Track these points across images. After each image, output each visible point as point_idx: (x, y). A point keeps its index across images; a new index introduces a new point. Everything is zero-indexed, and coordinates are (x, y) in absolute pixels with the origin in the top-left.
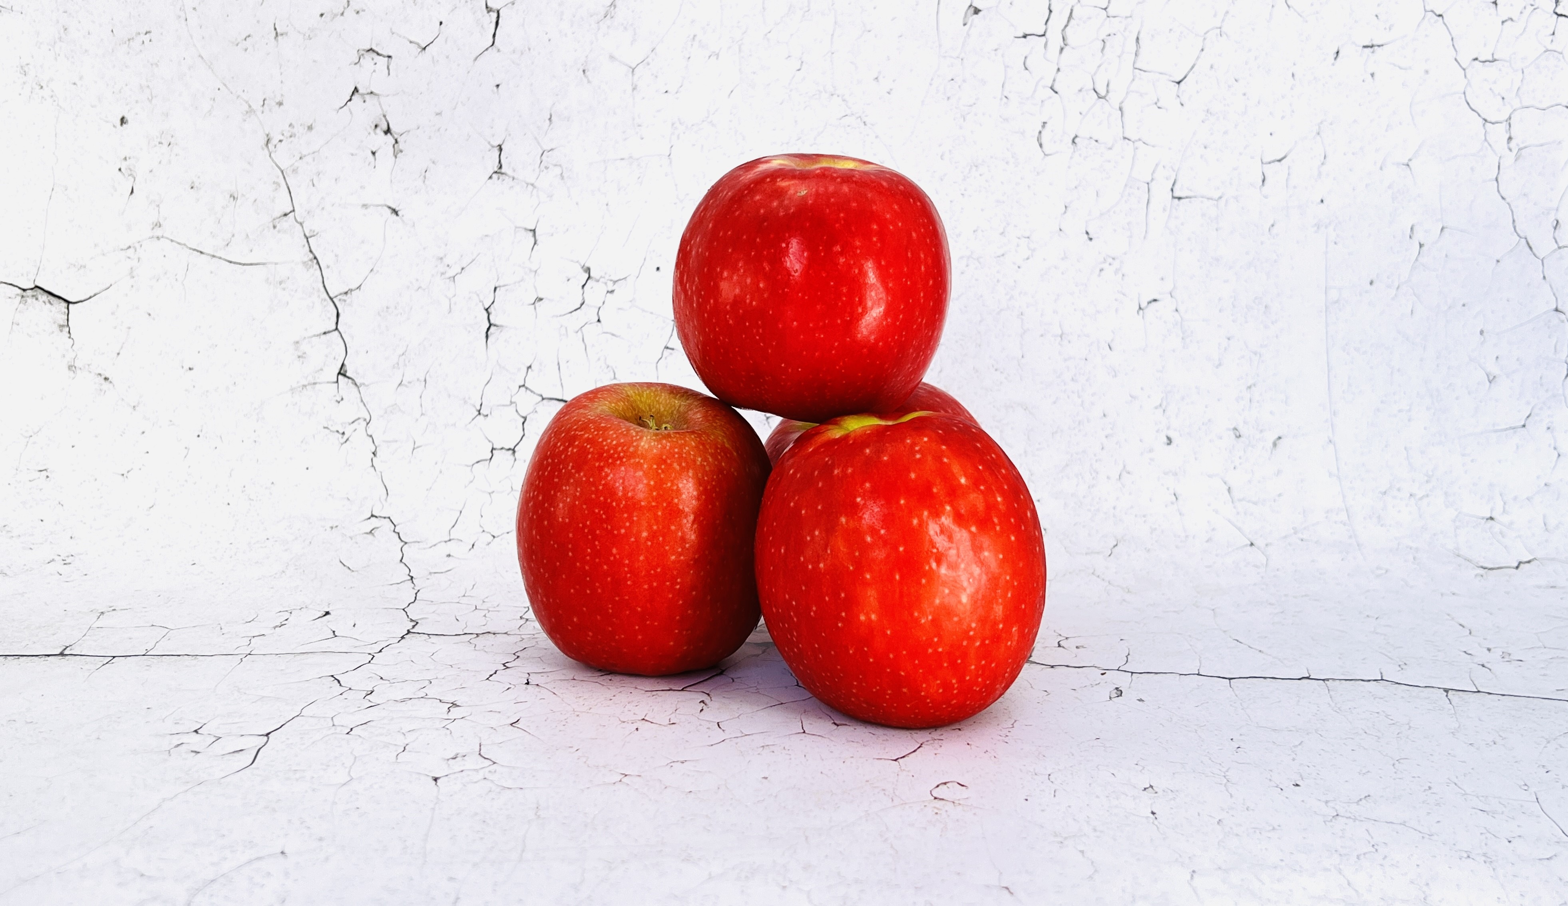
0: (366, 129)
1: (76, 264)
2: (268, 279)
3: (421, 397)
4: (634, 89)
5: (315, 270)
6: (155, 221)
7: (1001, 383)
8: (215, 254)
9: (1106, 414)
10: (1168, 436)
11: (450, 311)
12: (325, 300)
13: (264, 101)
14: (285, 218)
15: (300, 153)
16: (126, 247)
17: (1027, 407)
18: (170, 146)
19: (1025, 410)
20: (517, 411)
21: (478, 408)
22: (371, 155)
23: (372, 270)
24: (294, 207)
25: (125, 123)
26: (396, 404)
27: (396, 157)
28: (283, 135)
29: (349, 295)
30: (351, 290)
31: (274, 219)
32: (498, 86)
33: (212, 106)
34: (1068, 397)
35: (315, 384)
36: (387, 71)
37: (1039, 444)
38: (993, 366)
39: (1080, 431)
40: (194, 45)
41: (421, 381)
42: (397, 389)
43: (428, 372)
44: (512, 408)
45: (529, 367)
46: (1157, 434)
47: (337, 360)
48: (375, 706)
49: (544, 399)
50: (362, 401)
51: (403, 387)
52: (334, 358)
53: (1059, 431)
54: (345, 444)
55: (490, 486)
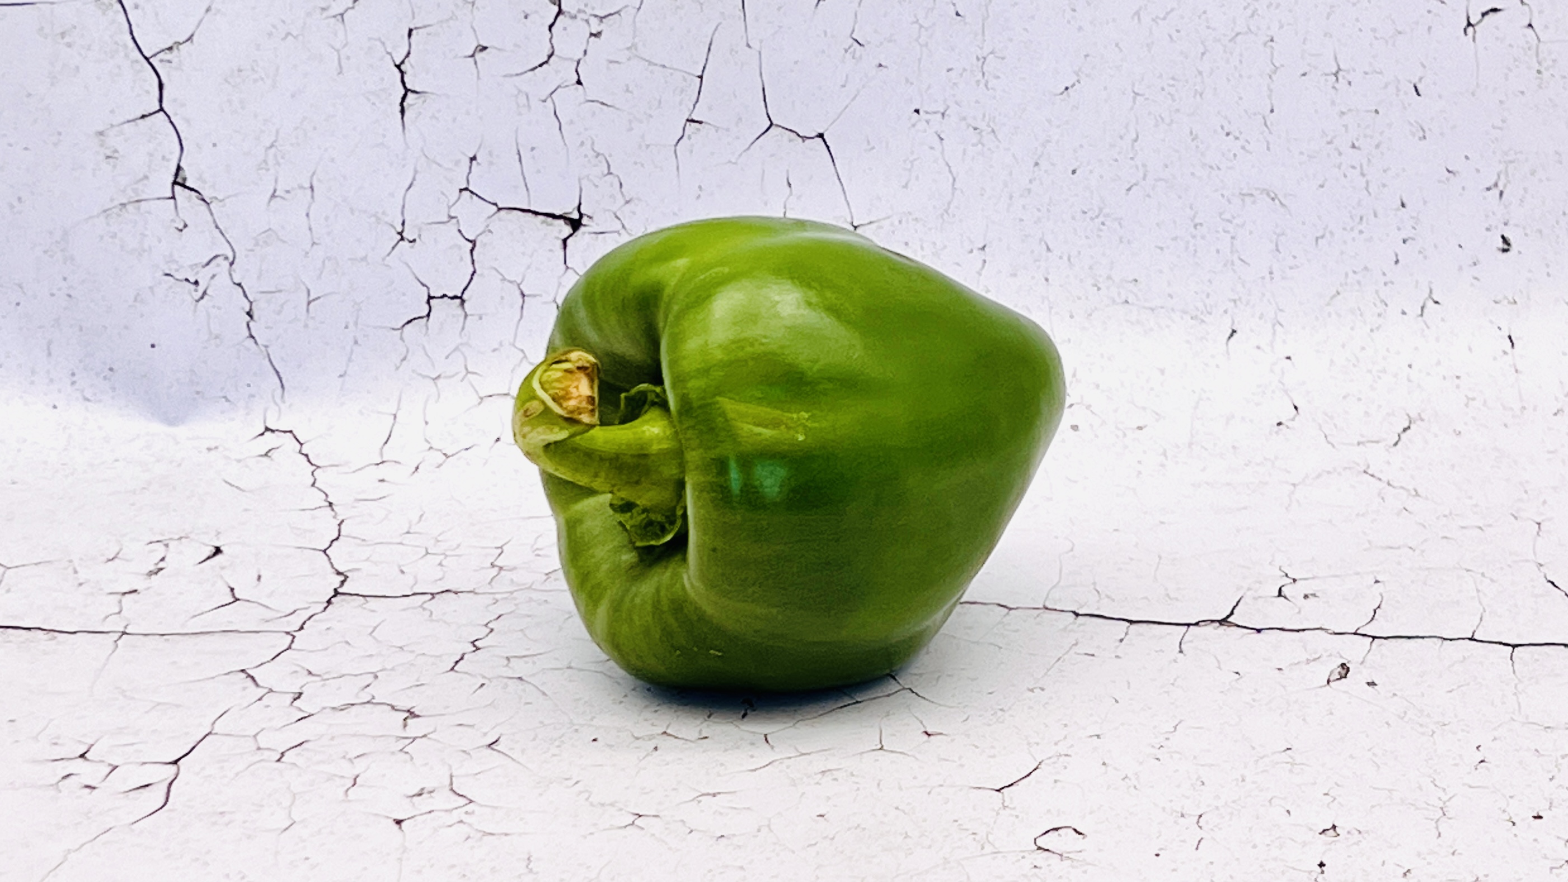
2: (41, 27)
3: (307, 215)
7: (1235, 155)
9: (1405, 201)
10: (1506, 235)
12: (138, 62)
17: (1276, 195)
19: (1273, 199)
20: (460, 231)
21: (400, 230)
26: (270, 229)
29: (174, 52)
30: (178, 44)
34: (1345, 176)
35: (139, 201)
37: (1295, 257)
38: (1222, 127)
39: (1361, 232)
41: (305, 188)
42: (269, 202)
43: (314, 173)
44: (452, 227)
45: (473, 159)
46: (1489, 233)
47: (168, 160)
48: (309, 716)
49: (500, 209)
50: (217, 227)
51: (278, 199)
52: (164, 158)
53: (1328, 235)
54: (202, 302)
55: (433, 365)
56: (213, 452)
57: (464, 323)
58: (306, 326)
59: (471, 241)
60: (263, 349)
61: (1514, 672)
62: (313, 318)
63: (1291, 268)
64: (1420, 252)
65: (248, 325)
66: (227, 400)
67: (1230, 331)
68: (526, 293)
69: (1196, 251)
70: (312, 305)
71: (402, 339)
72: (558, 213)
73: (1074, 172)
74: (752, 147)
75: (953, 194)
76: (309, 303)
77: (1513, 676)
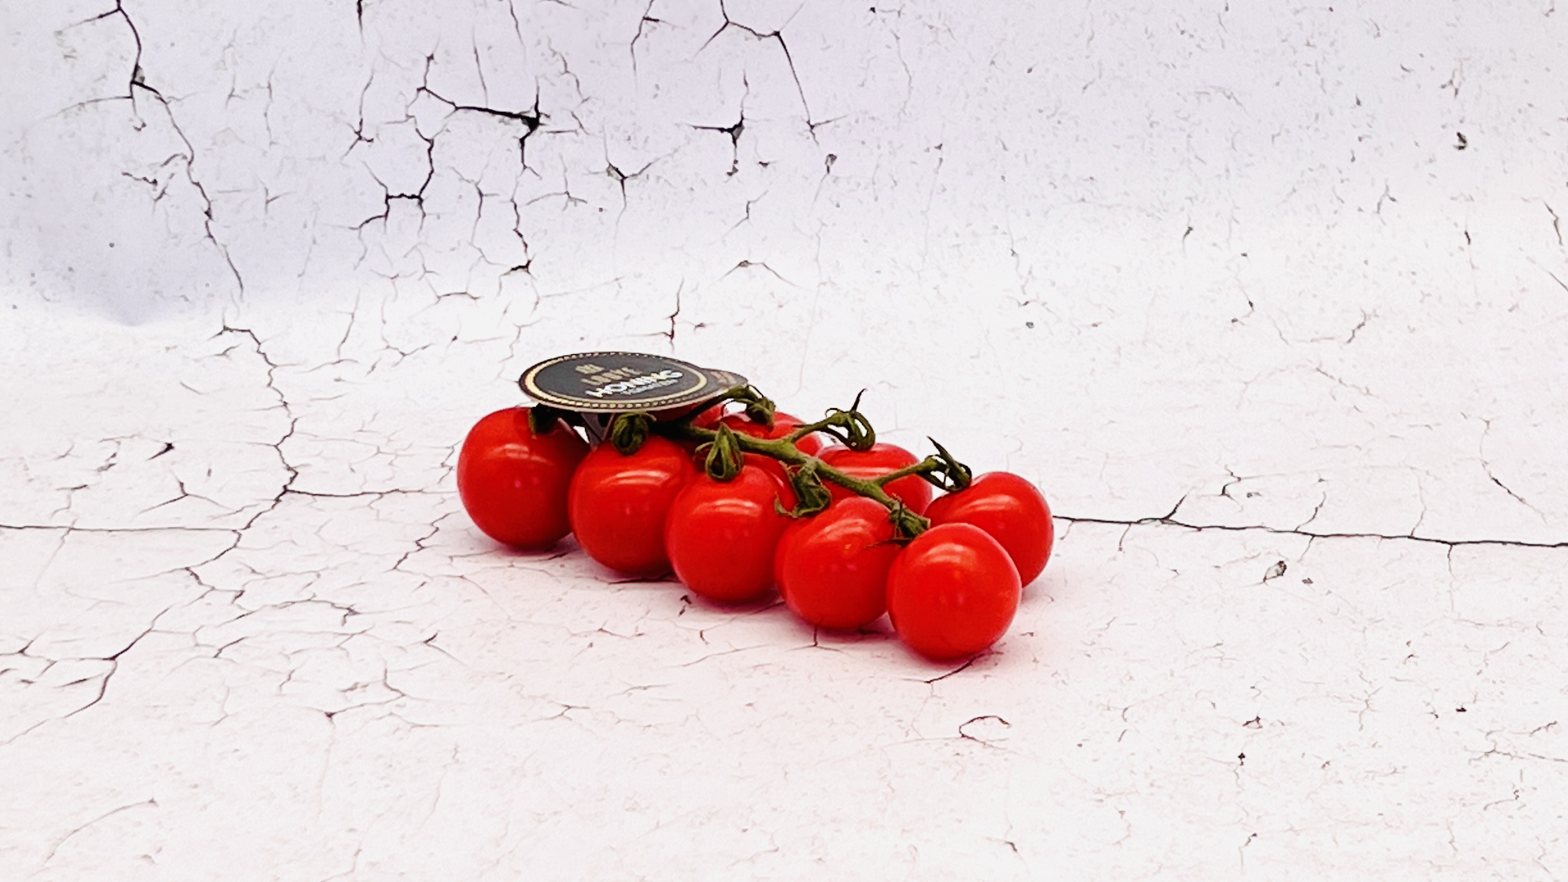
3: (266, 115)
9: (1360, 99)
10: (1462, 133)
17: (1232, 93)
19: (1229, 98)
20: (417, 130)
21: (357, 129)
26: (228, 128)
35: (97, 100)
37: (1250, 155)
38: (1177, 26)
41: (262, 88)
42: (227, 103)
43: (272, 72)
44: (409, 127)
45: (431, 58)
46: (1443, 131)
47: (126, 60)
48: (247, 614)
49: (457, 108)
50: (175, 126)
51: (236, 98)
52: (122, 58)
53: (1283, 133)
54: (160, 201)
55: (392, 265)
56: (170, 351)
57: (422, 222)
58: (265, 225)
59: (426, 140)
60: (222, 248)
61: (1450, 569)
62: (272, 218)
63: (1248, 165)
64: (1376, 149)
65: (207, 224)
66: (186, 299)
67: (1186, 229)
68: (484, 193)
69: (1152, 149)
70: (271, 204)
71: (359, 237)
72: (515, 112)
73: (1030, 71)
74: (709, 46)
75: (910, 93)
76: (268, 202)
77: (1449, 573)
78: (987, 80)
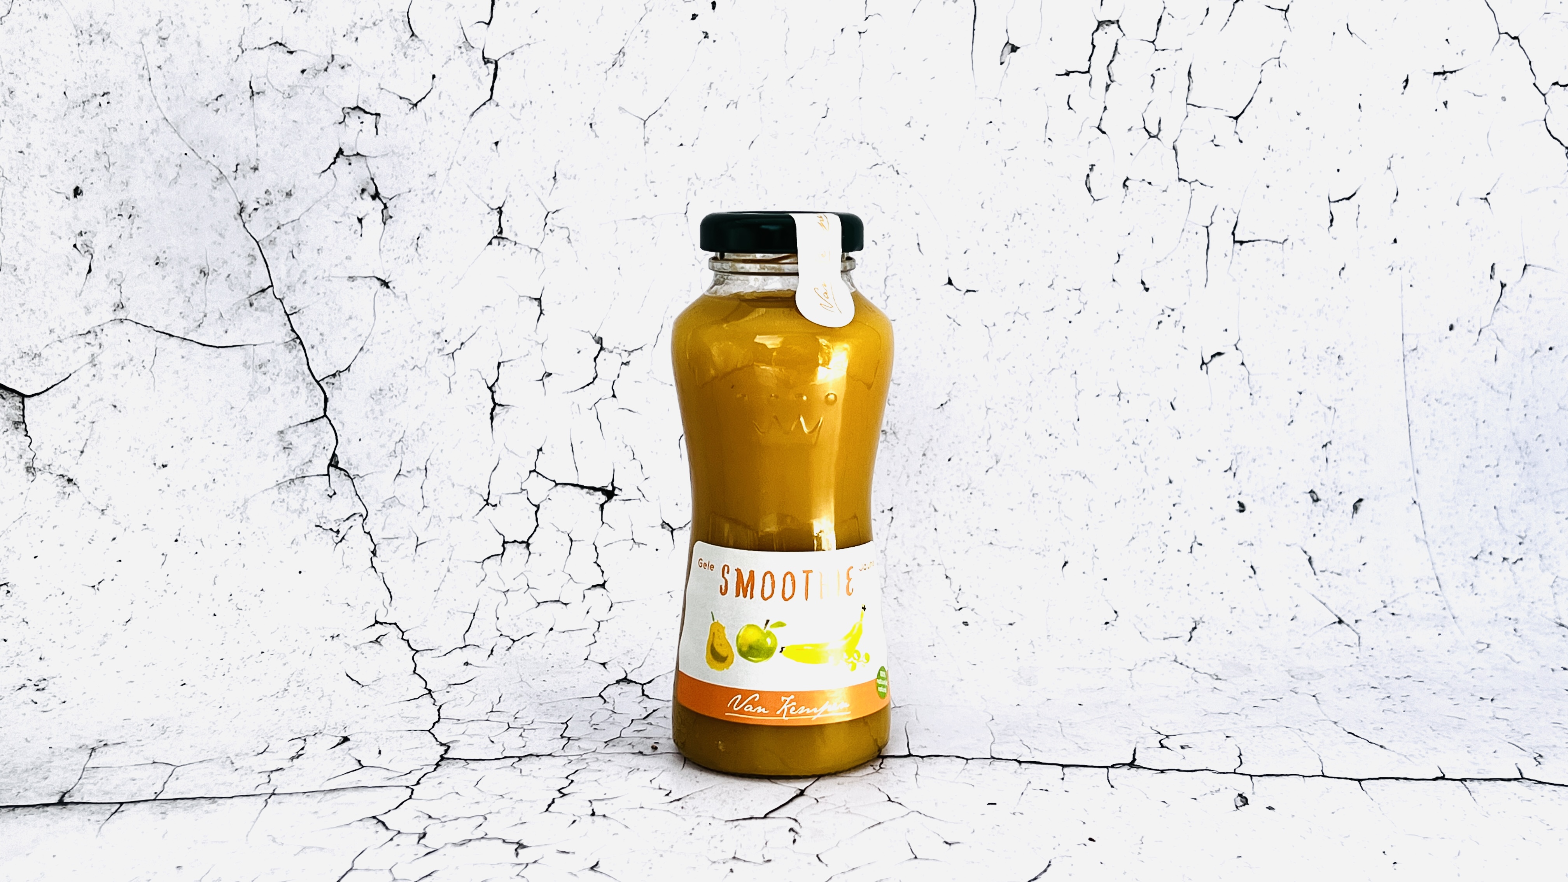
0: (352, 193)
1: (30, 353)
2: (246, 362)
3: (422, 488)
4: (646, 143)
5: (300, 350)
6: (118, 301)
7: (1055, 449)
8: (186, 337)
9: (1172, 479)
10: (1241, 501)
11: (450, 392)
12: (311, 384)
13: (237, 165)
14: (263, 295)
15: (278, 221)
16: (85, 332)
17: (1086, 475)
18: (132, 218)
19: (1084, 478)
20: (528, 499)
21: (486, 497)
22: (357, 220)
23: (362, 349)
24: (272, 283)
25: (79, 194)
26: (395, 496)
27: (385, 224)
28: (258, 202)
29: (337, 377)
30: (340, 372)
31: (251, 296)
32: (497, 143)
33: (178, 174)
34: (1130, 463)
35: (304, 477)
36: (375, 130)
37: (1102, 515)
38: (1046, 431)
39: (1145, 499)
40: (158, 107)
41: (421, 470)
42: (395, 480)
43: (427, 460)
44: (523, 496)
45: (541, 450)
46: (1228, 500)
47: (326, 450)
49: (557, 485)
50: (357, 494)
51: (402, 477)
52: (324, 448)
53: (1123, 501)
54: (340, 544)
55: (504, 584)
57: (529, 561)
58: (413, 562)
59: (535, 506)
60: (381, 574)
62: (420, 556)
63: (1100, 522)
64: (1185, 512)
65: (372, 559)
67: (1064, 563)
68: (573, 539)
69: (1035, 511)
70: (420, 547)
71: (482, 568)
72: (598, 487)
73: (949, 460)
76: (418, 545)
78: (921, 466)
